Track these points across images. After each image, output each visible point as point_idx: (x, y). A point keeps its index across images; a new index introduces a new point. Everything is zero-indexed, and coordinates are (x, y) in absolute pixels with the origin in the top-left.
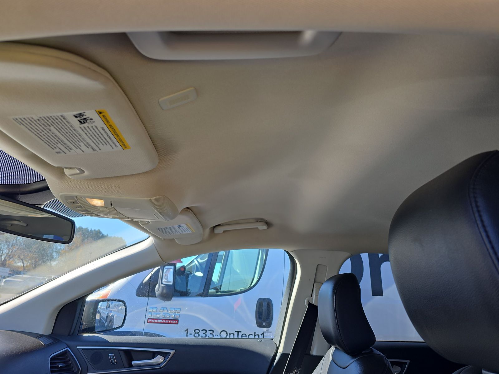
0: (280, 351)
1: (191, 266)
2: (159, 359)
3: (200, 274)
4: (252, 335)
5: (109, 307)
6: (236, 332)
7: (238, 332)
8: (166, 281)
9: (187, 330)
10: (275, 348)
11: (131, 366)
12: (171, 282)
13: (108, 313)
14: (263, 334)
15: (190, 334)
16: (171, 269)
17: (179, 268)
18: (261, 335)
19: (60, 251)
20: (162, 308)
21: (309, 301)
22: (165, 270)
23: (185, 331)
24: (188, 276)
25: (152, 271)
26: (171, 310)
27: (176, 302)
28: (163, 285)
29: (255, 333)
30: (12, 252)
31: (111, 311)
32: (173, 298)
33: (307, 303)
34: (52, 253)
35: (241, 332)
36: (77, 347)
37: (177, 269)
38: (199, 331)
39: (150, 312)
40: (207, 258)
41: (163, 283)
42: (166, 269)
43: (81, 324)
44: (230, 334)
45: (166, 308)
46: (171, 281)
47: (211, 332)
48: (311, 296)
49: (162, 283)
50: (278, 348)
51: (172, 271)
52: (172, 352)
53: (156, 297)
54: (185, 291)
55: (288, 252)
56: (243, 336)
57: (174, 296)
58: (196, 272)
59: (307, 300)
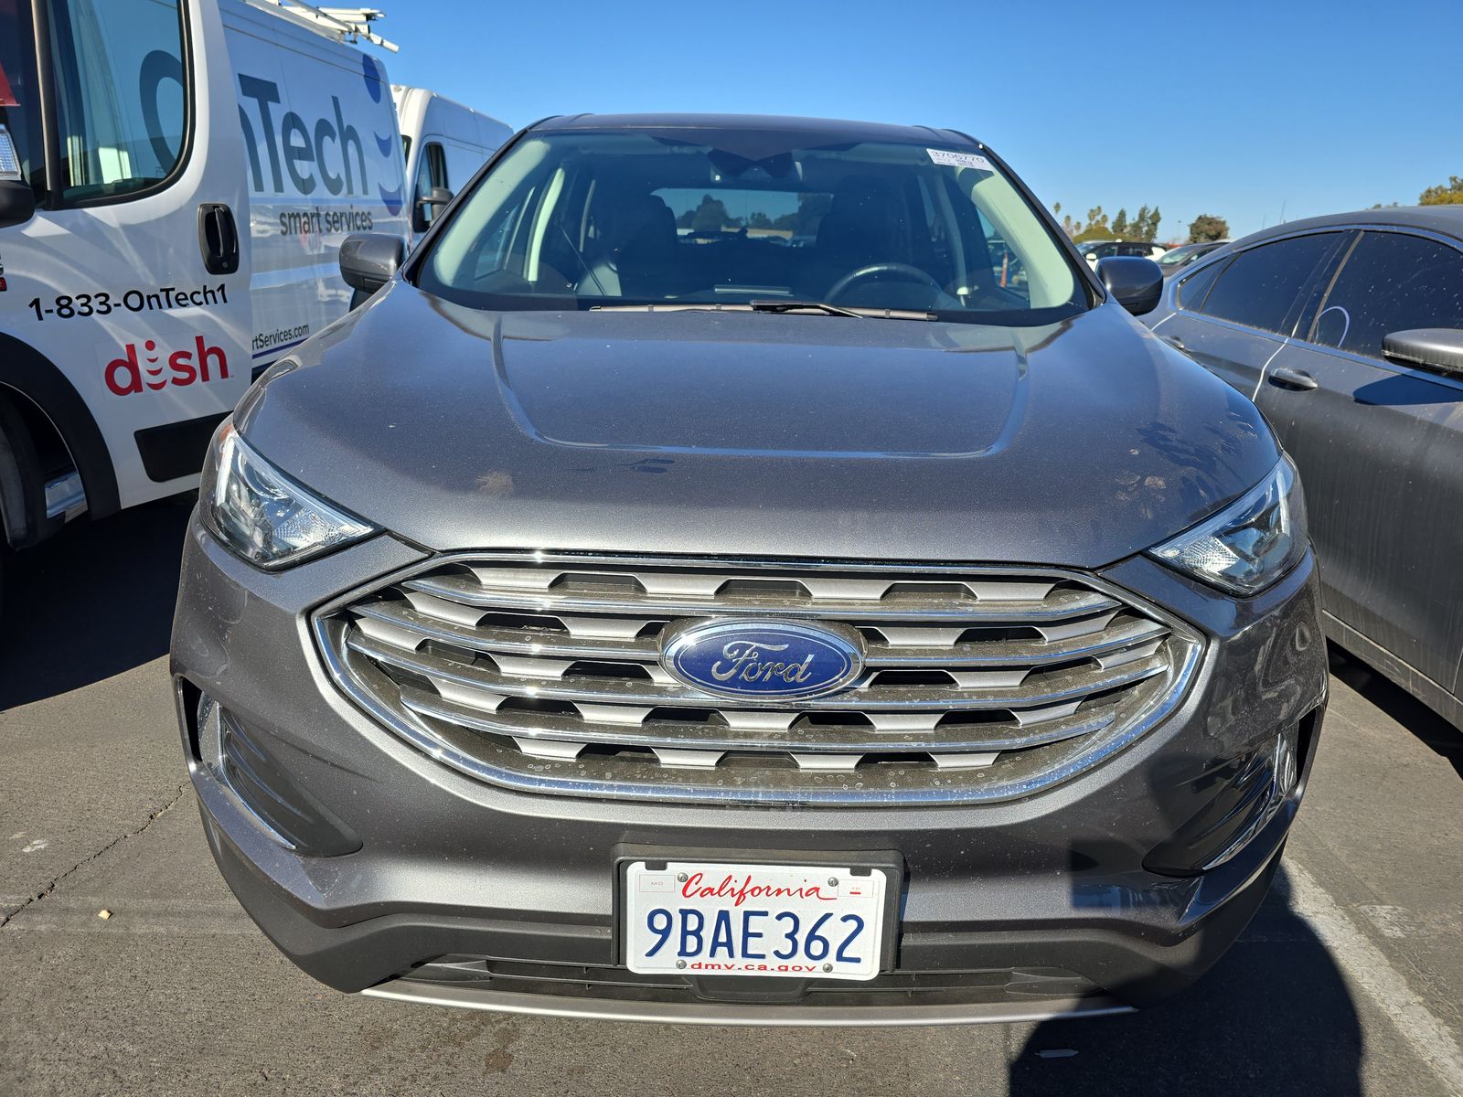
4: (199, 293)
6: (162, 290)
7: (167, 291)
9: (36, 303)
12: (15, 173)
14: (222, 287)
15: (47, 311)
18: (218, 290)
23: (31, 306)
29: (205, 287)
35: (173, 289)
38: (70, 300)
44: (149, 298)
47: (103, 299)
56: (180, 297)
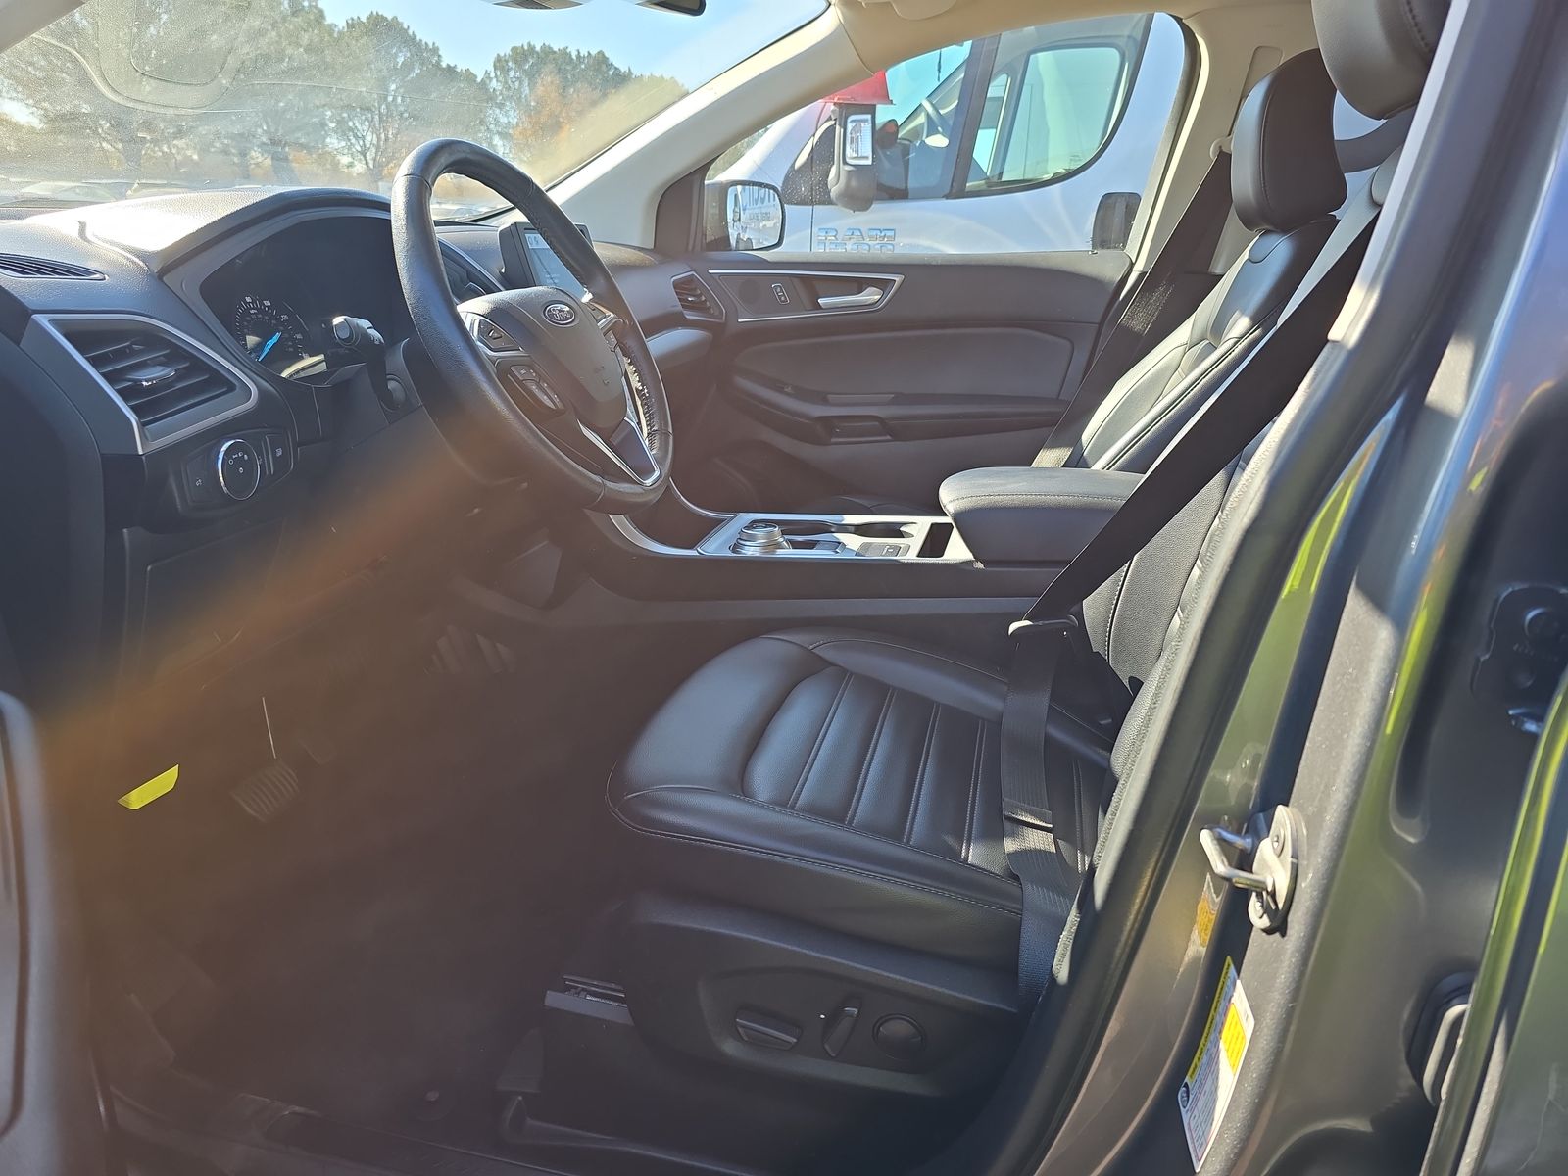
0: (1138, 268)
1: (916, 127)
2: (871, 295)
3: (938, 141)
5: (739, 220)
8: (855, 155)
10: (1128, 264)
11: (819, 307)
12: (867, 157)
13: (739, 234)
16: (866, 121)
17: (881, 126)
19: (510, 131)
20: (849, 229)
21: (1220, 147)
22: (850, 126)
24: (906, 151)
25: (814, 136)
26: (871, 237)
27: (883, 213)
28: (847, 168)
30: (387, 139)
31: (744, 229)
32: (875, 206)
33: (1214, 153)
34: (491, 138)
36: (710, 272)
37: (878, 127)
39: (820, 242)
40: (957, 102)
41: (848, 160)
42: (852, 121)
43: (704, 235)
45: (860, 230)
46: (865, 155)
48: (1229, 135)
49: (845, 163)
50: (1132, 264)
51: (867, 128)
52: (898, 279)
53: (830, 202)
54: (903, 187)
55: (1179, 20)
57: (877, 199)
58: (927, 137)
59: (1215, 145)
